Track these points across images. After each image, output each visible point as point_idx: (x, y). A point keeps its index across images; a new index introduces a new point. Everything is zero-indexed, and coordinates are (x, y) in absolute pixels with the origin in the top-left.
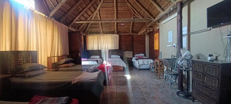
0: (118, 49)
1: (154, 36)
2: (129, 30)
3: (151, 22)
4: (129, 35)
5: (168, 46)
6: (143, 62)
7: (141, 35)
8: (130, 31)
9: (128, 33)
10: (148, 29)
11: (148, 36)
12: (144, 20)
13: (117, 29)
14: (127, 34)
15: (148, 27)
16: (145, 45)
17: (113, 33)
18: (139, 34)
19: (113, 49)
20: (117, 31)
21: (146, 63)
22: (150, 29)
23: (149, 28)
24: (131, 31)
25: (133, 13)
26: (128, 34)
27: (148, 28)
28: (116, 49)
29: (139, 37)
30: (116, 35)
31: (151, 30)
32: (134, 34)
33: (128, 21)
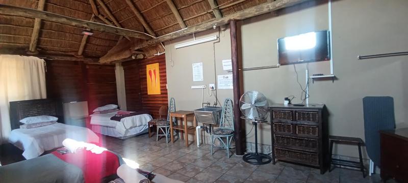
0: (44, 96)
1: (146, 68)
2: (76, 50)
3: (147, 40)
4: (76, 63)
5: (193, 87)
6: (133, 121)
7: (105, 65)
8: (77, 52)
9: (73, 56)
10: (134, 54)
11: (122, 68)
12: (136, 34)
13: (39, 41)
14: (69, 59)
15: (136, 49)
16: (115, 85)
17: (22, 51)
18: (102, 61)
19: (27, 99)
20: (37, 47)
21: (138, 124)
22: (138, 54)
23: (137, 52)
24: (80, 52)
25: (95, 11)
26: (74, 59)
27: (134, 52)
28: (38, 97)
29: (100, 68)
30: (37, 58)
31: (141, 57)
32: (89, 61)
33: (102, 30)
